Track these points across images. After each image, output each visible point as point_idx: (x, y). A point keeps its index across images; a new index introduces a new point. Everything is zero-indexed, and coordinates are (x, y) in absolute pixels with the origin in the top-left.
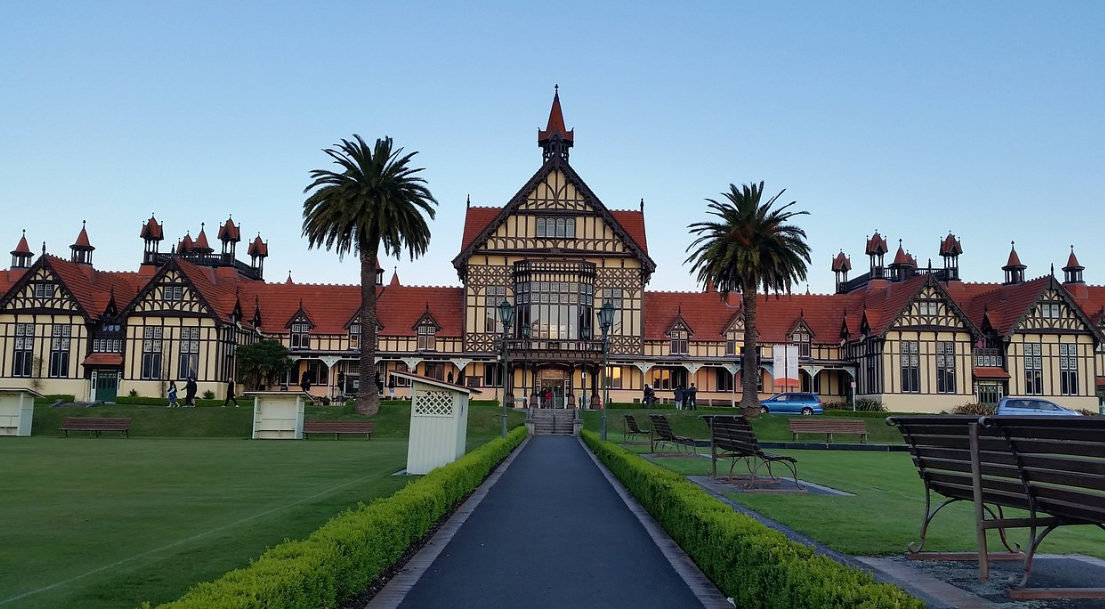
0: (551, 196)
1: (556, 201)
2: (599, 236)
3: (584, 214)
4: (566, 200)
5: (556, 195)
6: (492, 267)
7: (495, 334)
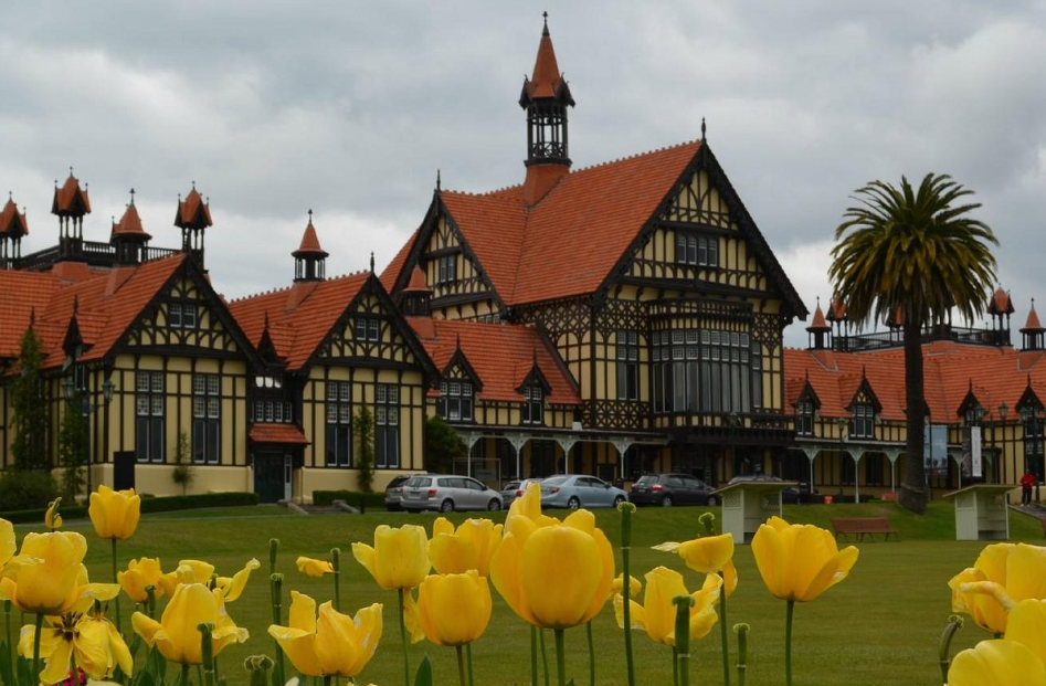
0: (693, 205)
1: (699, 212)
2: (742, 267)
3: (727, 236)
4: (710, 212)
5: (699, 203)
6: (622, 301)
7: (639, 403)
